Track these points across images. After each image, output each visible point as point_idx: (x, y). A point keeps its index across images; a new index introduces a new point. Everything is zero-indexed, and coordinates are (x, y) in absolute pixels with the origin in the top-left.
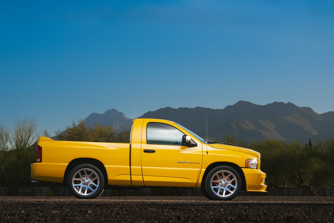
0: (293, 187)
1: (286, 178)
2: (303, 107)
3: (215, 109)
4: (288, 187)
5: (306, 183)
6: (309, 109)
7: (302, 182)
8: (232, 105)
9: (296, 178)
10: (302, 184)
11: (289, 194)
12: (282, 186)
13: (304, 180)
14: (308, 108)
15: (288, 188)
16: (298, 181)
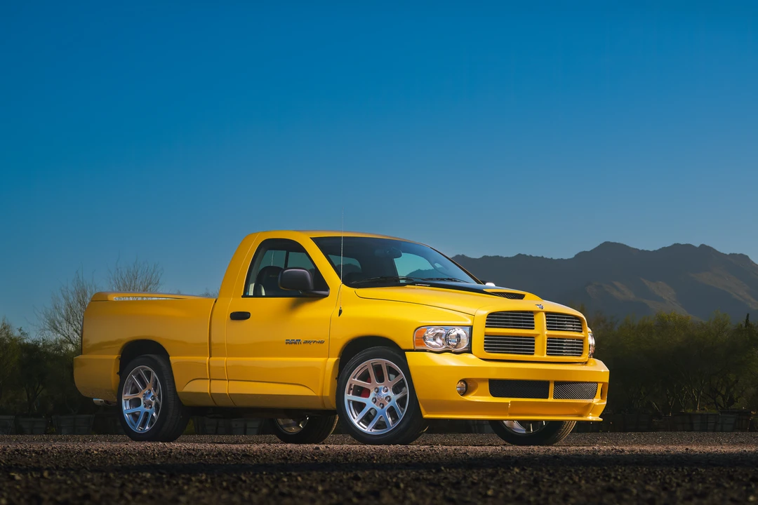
0: (714, 412)
1: (699, 393)
2: (731, 254)
3: (555, 258)
4: (704, 412)
5: (741, 405)
6: (744, 258)
7: (732, 401)
8: (589, 250)
9: (720, 393)
10: (732, 407)
11: (704, 428)
12: (689, 411)
13: (737, 399)
14: (741, 255)
15: (702, 415)
16: (724, 400)
